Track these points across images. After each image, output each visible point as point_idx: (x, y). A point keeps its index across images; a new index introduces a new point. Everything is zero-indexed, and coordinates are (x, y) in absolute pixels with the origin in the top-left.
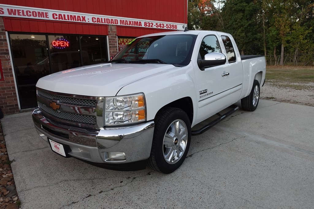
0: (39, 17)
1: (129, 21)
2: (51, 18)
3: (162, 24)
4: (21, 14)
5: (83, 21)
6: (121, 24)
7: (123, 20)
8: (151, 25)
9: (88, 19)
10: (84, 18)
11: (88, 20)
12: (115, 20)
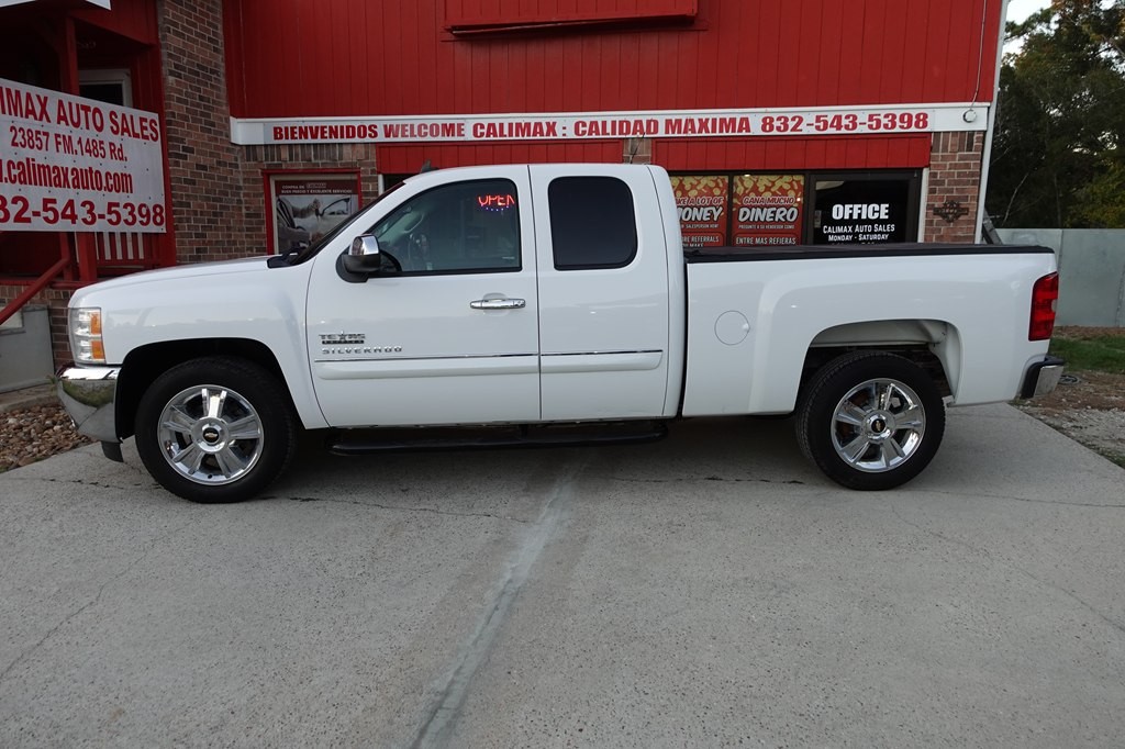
0: (443, 135)
1: (700, 120)
2: (469, 136)
3: (847, 117)
4: (408, 133)
5: (548, 134)
6: (667, 132)
7: (676, 120)
8: (791, 124)
9: (564, 128)
10: (551, 127)
11: (564, 132)
12: (649, 122)
